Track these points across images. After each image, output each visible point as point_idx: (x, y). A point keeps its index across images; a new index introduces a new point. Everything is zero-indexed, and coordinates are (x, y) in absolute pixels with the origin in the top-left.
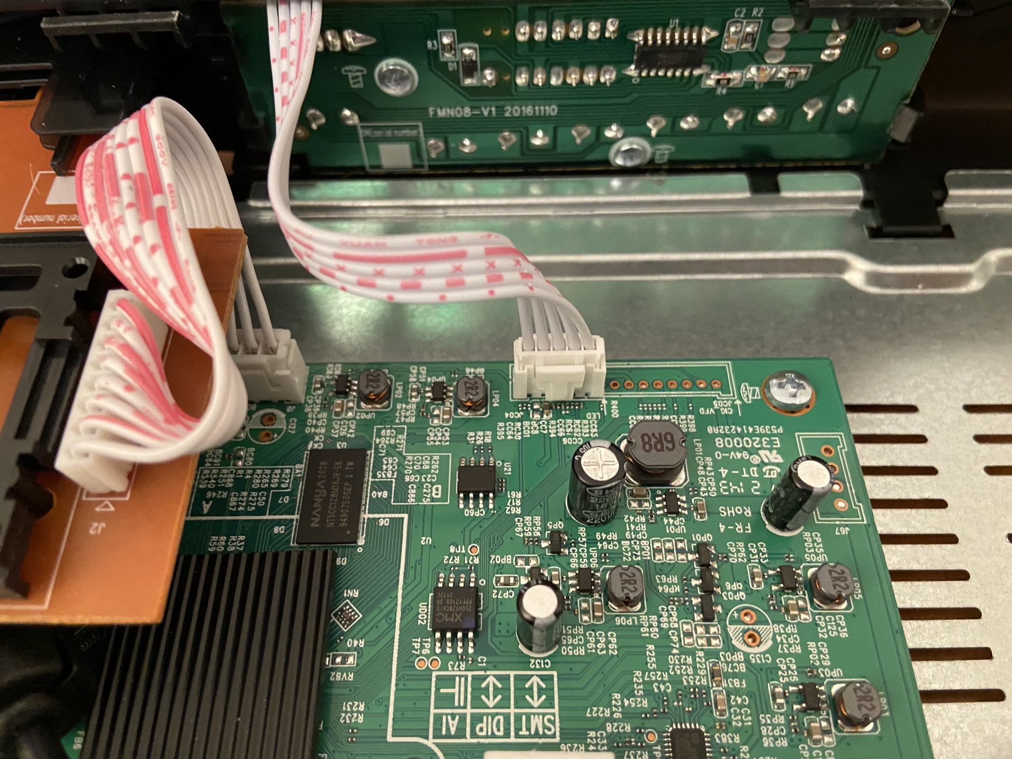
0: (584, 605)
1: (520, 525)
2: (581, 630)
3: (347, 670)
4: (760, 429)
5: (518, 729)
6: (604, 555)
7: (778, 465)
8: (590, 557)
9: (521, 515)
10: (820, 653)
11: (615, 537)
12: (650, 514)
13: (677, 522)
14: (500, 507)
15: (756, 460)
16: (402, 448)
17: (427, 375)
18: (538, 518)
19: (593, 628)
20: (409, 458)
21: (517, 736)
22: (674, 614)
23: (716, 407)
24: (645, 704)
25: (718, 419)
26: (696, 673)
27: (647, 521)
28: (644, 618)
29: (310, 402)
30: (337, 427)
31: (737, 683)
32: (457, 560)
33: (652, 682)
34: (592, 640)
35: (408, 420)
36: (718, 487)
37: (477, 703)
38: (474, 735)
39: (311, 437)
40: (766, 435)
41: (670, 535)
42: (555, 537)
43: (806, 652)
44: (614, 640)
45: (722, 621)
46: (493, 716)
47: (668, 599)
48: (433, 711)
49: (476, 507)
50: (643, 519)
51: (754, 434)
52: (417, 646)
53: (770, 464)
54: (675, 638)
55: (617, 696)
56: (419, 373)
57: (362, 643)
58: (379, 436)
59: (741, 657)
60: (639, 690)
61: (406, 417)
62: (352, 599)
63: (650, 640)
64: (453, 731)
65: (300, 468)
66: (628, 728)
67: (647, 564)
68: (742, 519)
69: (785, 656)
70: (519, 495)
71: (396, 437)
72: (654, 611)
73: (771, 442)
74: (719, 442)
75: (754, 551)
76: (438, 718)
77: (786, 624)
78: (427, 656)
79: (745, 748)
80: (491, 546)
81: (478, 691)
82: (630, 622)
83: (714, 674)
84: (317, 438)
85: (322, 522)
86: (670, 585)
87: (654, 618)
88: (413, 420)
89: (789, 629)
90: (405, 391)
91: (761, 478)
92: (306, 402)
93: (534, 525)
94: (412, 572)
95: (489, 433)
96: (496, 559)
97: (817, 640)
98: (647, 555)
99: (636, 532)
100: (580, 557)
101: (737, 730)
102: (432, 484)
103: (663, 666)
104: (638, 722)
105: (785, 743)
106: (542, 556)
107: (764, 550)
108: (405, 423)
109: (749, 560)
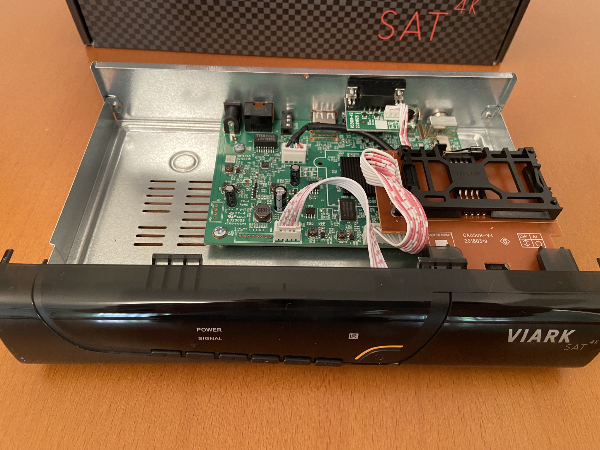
2: (285, 183)
4: (232, 224)
7: (230, 215)
10: (233, 179)
13: (259, 203)
15: (235, 216)
16: (331, 221)
17: (327, 241)
20: (329, 219)
22: (263, 186)
23: (242, 230)
24: (273, 172)
25: (242, 227)
26: (261, 176)
27: (267, 203)
29: (360, 234)
30: (351, 227)
31: (253, 174)
32: (314, 196)
33: (271, 175)
34: (283, 181)
35: (331, 228)
36: (247, 210)
37: (308, 172)
39: (357, 225)
40: (230, 222)
41: (261, 200)
45: (253, 184)
46: (305, 170)
47: (265, 188)
48: (318, 172)
49: (310, 207)
51: (233, 222)
53: (231, 215)
54: (264, 181)
56: (329, 242)
58: (339, 225)
59: (250, 178)
60: (274, 174)
61: (332, 229)
63: (270, 181)
64: (313, 169)
65: (359, 217)
66: (277, 168)
69: (241, 178)
71: (334, 224)
73: (230, 220)
74: (244, 220)
75: (242, 197)
76: (316, 170)
79: (254, 165)
81: (308, 174)
85: (349, 203)
86: (264, 191)
87: (268, 185)
88: (329, 229)
89: (238, 182)
90: (333, 237)
91: (235, 212)
94: (325, 195)
95: (308, 224)
98: (268, 196)
99: (270, 201)
101: (255, 167)
102: (322, 212)
103: (268, 177)
104: (275, 169)
105: (245, 165)
107: (239, 197)
108: (332, 228)
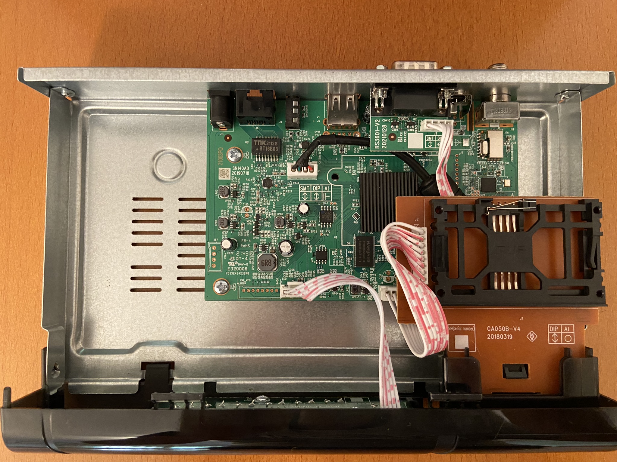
0: (291, 218)
1: (308, 242)
2: (292, 212)
3: (354, 202)
4: (233, 273)
5: (310, 187)
6: (285, 233)
7: (230, 261)
8: (288, 232)
9: (308, 245)
10: (230, 206)
11: (281, 238)
12: (271, 245)
13: (262, 242)
14: (314, 248)
15: (236, 263)
18: (303, 244)
19: (289, 212)
20: (342, 264)
21: (310, 186)
22: (267, 216)
23: (245, 282)
24: (277, 193)
25: (245, 277)
26: (263, 201)
27: (271, 243)
28: (275, 215)
31: (253, 198)
32: (326, 231)
33: (275, 198)
34: (289, 209)
36: (249, 254)
37: (320, 194)
38: (321, 186)
41: (265, 239)
42: (298, 238)
43: (233, 206)
44: (284, 209)
45: (254, 214)
46: (316, 190)
47: (268, 220)
48: (331, 192)
49: (321, 247)
50: (272, 243)
52: (336, 208)
53: (232, 261)
54: (267, 209)
55: (284, 195)
56: (341, 296)
57: (351, 209)
58: (353, 272)
59: (251, 205)
60: (278, 197)
62: (355, 221)
63: (274, 209)
64: (326, 187)
65: (376, 261)
66: (282, 187)
67: (273, 230)
68: (244, 244)
70: (308, 251)
71: (347, 272)
72: (272, 217)
73: (231, 269)
74: (246, 269)
75: (242, 234)
76: (330, 190)
77: (237, 213)
78: (333, 205)
79: (253, 183)
80: (316, 235)
81: (320, 196)
82: (279, 214)
83: (259, 200)
84: (372, 272)
85: (366, 243)
86: (267, 224)
87: (272, 215)
89: (237, 212)
91: (236, 256)
92: (377, 285)
93: (304, 242)
94: (339, 228)
96: (315, 232)
97: (230, 209)
98: (272, 233)
99: (275, 239)
100: (291, 232)
101: (255, 187)
102: (335, 255)
103: (271, 202)
104: (280, 189)
105: (243, 184)
106: (302, 232)
107: (239, 234)
109: (244, 231)
